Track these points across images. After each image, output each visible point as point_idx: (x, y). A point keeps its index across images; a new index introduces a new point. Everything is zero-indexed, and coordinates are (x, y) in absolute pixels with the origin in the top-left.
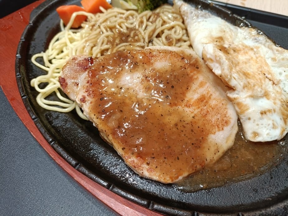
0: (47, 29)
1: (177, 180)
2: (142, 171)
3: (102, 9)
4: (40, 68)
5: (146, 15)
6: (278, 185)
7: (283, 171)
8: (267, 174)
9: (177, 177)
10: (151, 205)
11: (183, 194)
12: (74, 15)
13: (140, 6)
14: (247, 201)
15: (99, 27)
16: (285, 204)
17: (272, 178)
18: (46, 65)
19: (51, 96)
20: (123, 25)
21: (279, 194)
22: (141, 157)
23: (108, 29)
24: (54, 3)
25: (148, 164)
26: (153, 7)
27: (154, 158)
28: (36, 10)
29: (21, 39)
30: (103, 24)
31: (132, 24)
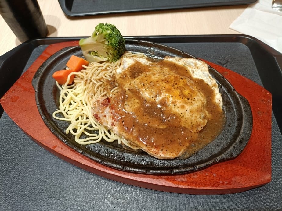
0: (50, 91)
1: (179, 155)
2: (160, 155)
3: (84, 66)
4: (63, 120)
5: (118, 64)
6: (227, 138)
7: (228, 131)
8: (220, 135)
9: (179, 153)
10: (172, 171)
11: (184, 160)
12: (69, 76)
13: (110, 57)
14: (216, 152)
15: (91, 81)
16: (233, 146)
17: (223, 136)
18: (66, 117)
19: (82, 136)
20: (106, 75)
21: (229, 142)
22: (157, 148)
23: (98, 81)
24: (44, 70)
25: (162, 150)
26: (119, 56)
27: (164, 146)
28: (35, 80)
29: (37, 105)
30: (93, 78)
31: (111, 72)
